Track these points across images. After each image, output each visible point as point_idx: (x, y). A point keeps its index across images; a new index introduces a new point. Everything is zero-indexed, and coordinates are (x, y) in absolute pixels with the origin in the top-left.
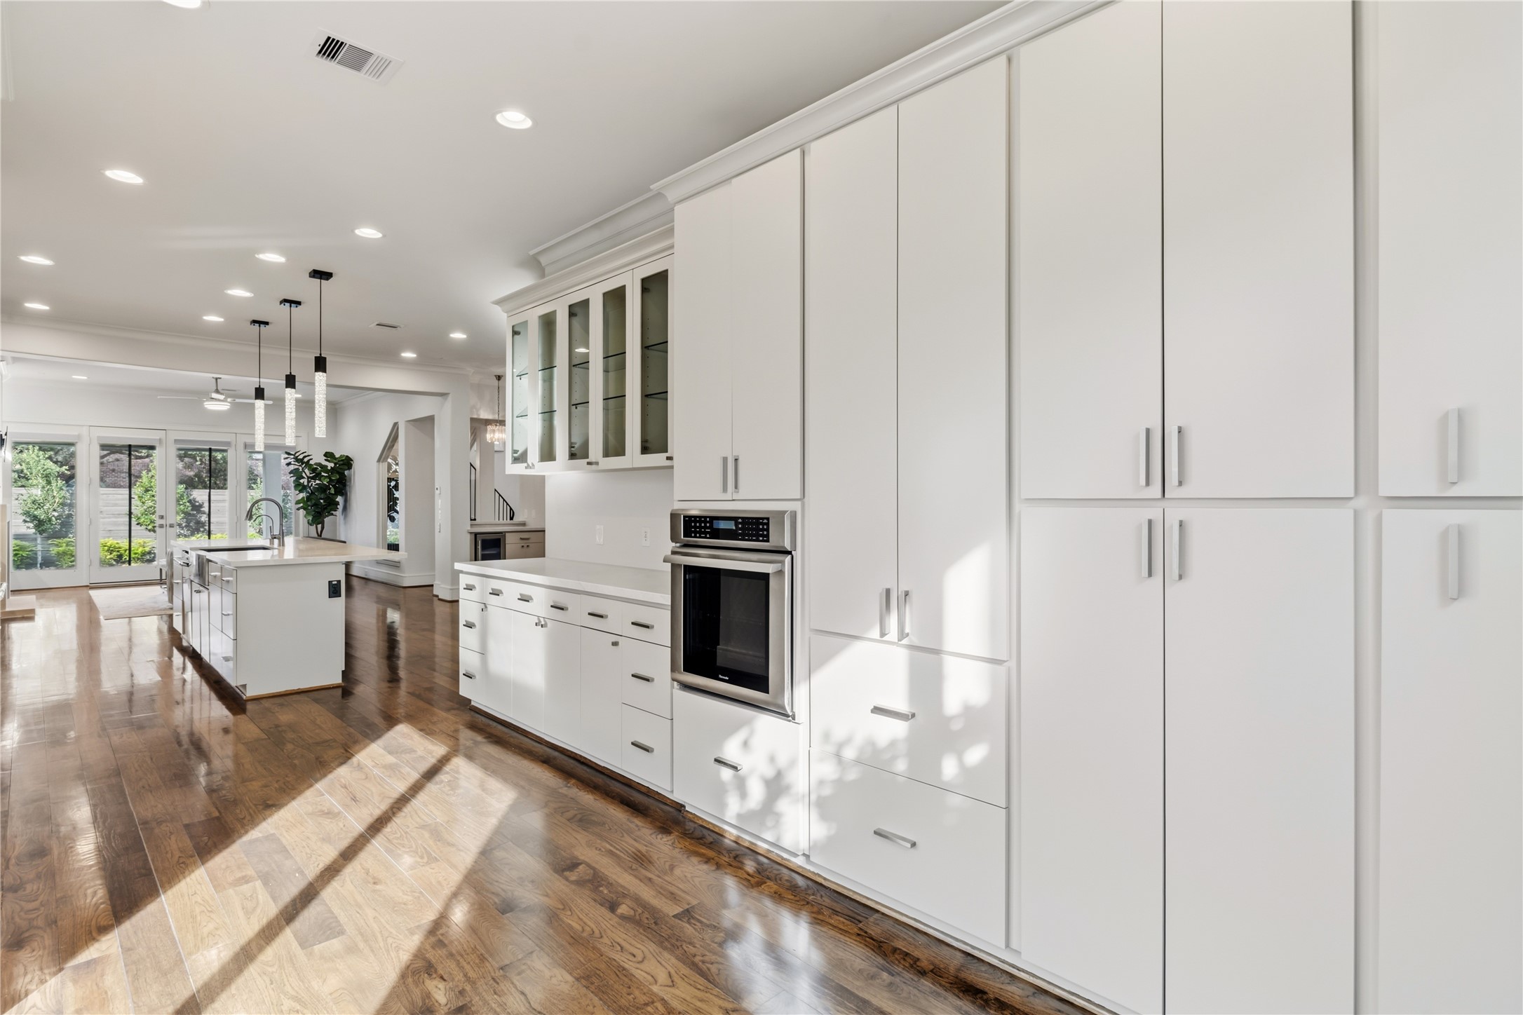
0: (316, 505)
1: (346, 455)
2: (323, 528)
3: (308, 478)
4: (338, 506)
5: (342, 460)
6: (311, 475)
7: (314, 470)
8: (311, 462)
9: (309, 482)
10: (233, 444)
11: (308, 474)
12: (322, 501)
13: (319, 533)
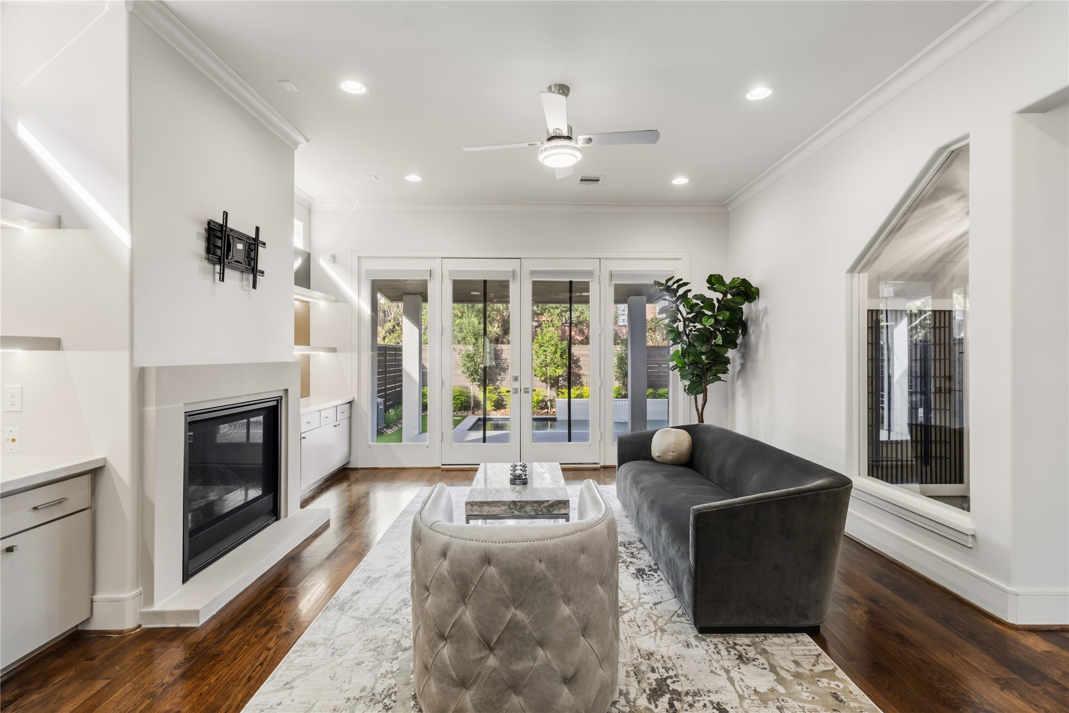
0: (694, 364)
1: (742, 278)
2: (705, 401)
3: (685, 319)
4: (729, 366)
5: (734, 287)
6: (690, 316)
7: (692, 307)
8: (690, 295)
9: (685, 326)
10: (597, 273)
11: (685, 314)
12: (703, 357)
13: (700, 411)
